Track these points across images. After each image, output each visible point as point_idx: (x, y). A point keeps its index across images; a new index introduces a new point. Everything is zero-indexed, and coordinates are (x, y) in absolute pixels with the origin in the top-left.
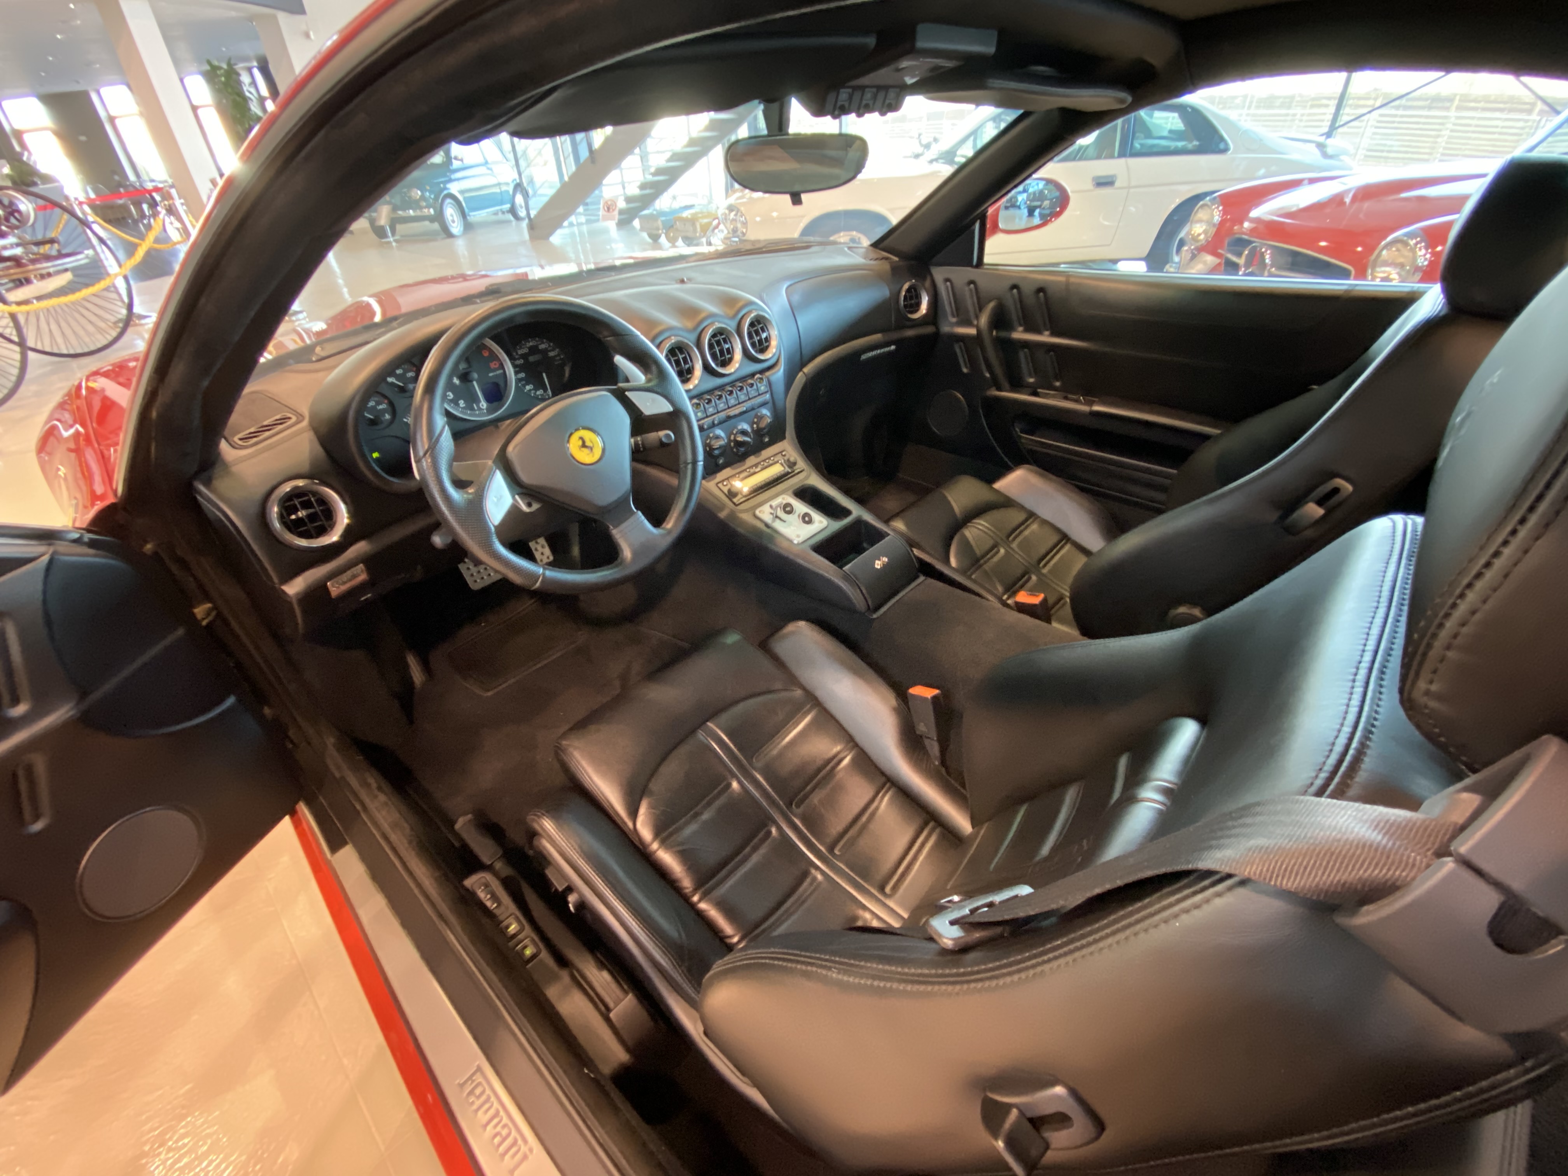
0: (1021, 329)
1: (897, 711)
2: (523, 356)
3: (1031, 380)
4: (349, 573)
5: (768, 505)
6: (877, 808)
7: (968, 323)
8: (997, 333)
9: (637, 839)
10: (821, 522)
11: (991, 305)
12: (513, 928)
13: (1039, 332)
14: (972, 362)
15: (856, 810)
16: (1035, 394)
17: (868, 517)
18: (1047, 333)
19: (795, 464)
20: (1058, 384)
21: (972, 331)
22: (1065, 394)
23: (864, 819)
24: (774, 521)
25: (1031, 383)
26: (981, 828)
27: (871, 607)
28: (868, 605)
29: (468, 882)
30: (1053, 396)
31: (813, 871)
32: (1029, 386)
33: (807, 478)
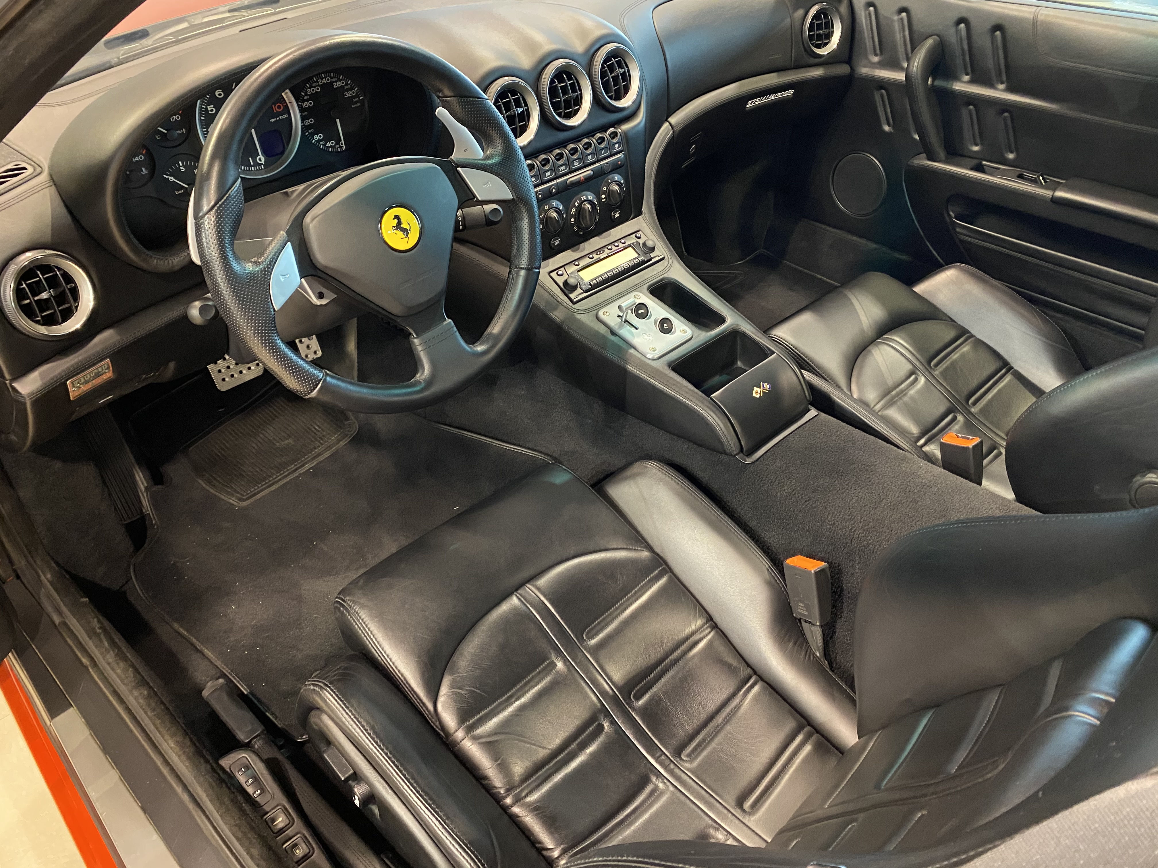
0: (966, 78)
1: (770, 584)
2: (312, 97)
3: (976, 148)
4: (92, 371)
5: (614, 306)
6: (738, 707)
7: (893, 64)
8: (933, 81)
9: (437, 724)
10: (684, 331)
11: (930, 42)
12: (281, 821)
13: (991, 85)
14: (896, 120)
15: (712, 707)
16: (979, 168)
17: (747, 328)
18: (1001, 86)
19: (653, 249)
20: (1011, 156)
21: (901, 77)
22: (1019, 171)
23: (720, 718)
24: (621, 326)
25: (975, 152)
26: (870, 739)
27: (745, 449)
28: (741, 445)
29: (226, 762)
30: (1003, 174)
31: (654, 779)
32: (972, 156)
33: (667, 269)
